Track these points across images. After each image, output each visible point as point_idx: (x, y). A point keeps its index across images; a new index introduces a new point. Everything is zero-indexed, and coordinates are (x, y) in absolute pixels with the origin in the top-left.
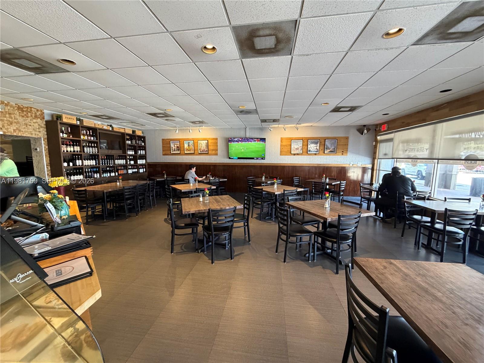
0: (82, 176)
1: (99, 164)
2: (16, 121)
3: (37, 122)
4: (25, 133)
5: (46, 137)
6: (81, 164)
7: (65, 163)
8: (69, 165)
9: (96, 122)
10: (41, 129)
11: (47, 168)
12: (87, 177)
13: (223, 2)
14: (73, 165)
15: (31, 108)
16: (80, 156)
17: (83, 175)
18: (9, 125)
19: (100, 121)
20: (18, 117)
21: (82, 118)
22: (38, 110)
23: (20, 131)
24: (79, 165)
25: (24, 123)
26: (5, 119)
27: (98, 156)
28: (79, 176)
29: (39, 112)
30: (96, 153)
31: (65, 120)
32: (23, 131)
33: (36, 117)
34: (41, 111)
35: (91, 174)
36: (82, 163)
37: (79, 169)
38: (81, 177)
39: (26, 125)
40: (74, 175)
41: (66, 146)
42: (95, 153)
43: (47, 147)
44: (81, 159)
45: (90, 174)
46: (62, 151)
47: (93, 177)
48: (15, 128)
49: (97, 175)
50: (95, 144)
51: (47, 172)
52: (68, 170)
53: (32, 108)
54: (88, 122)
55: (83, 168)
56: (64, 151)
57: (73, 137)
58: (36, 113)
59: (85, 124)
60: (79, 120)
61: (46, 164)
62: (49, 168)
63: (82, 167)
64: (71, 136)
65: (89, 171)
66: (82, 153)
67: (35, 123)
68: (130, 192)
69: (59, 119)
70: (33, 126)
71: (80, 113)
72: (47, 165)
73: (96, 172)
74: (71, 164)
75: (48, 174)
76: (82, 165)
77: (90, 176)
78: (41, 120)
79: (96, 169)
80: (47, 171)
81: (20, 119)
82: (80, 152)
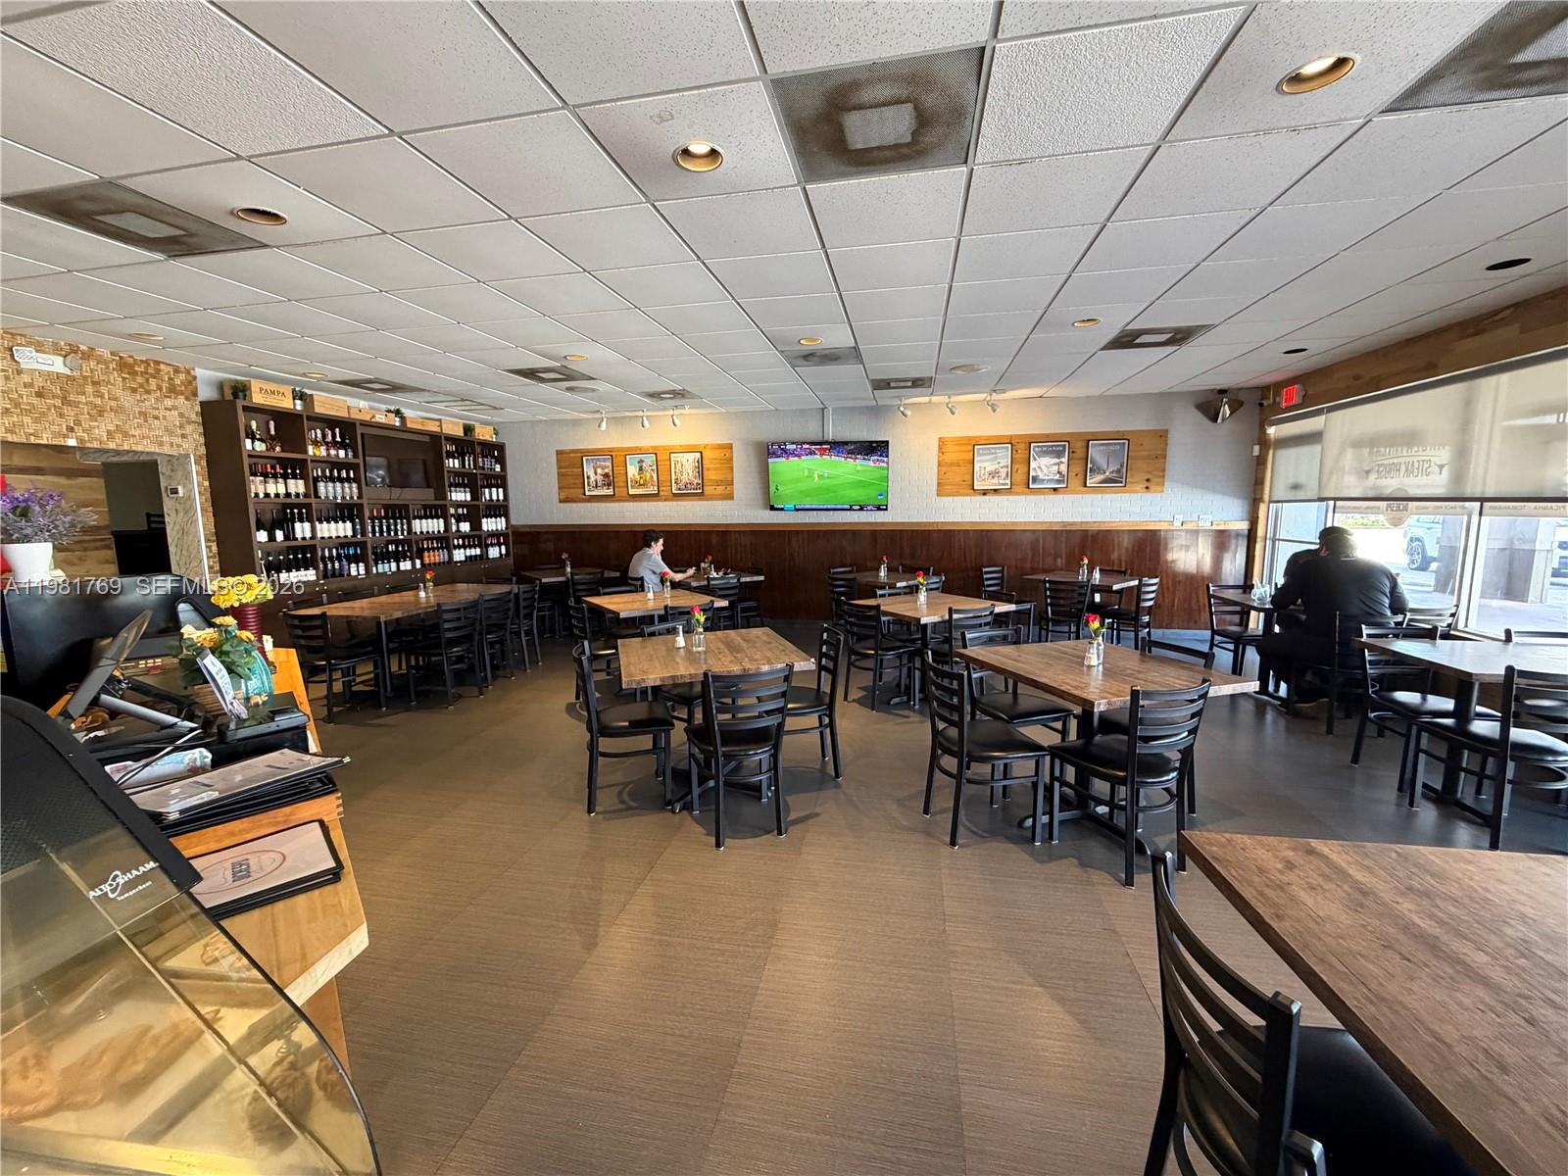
0: (314, 572)
1: (364, 533)
2: (113, 404)
3: (175, 408)
4: (141, 442)
5: (203, 450)
6: (308, 535)
7: (262, 531)
8: (272, 538)
9: (351, 401)
10: (189, 429)
11: (207, 547)
12: (329, 573)
13: (742, 6)
14: (287, 538)
15: (157, 363)
16: (305, 509)
17: (316, 568)
18: (92, 418)
19: (365, 399)
20: (119, 393)
21: (309, 392)
22: (177, 371)
23: (126, 435)
24: (304, 539)
25: (137, 410)
26: (83, 399)
27: (360, 507)
28: (302, 572)
29: (182, 376)
30: (355, 498)
31: (258, 398)
32: (134, 436)
33: (173, 391)
34: (188, 372)
35: (341, 566)
36: (313, 530)
37: (304, 549)
38: (310, 575)
39: (142, 414)
40: (289, 571)
41: (262, 478)
42: (352, 498)
43: (207, 483)
44: (310, 520)
45: (337, 565)
46: (253, 495)
47: (346, 573)
48: (112, 428)
49: (358, 567)
50: (351, 472)
51: (208, 562)
52: (269, 554)
53: (160, 362)
54: (327, 403)
55: (315, 545)
56: (257, 495)
57: (282, 451)
58: (172, 379)
59: (319, 409)
60: (301, 396)
61: (205, 535)
62: (214, 548)
63: (312, 542)
64: (278, 449)
65: (335, 555)
66: (313, 500)
67: (170, 410)
68: (459, 619)
69: (241, 395)
70: (165, 417)
71: (304, 375)
72: (207, 540)
73: (356, 559)
74: (279, 535)
75: (211, 568)
76: (311, 538)
77: (337, 573)
78: (187, 399)
79: (352, 551)
80: (208, 557)
81: (128, 400)
82: (306, 495)
